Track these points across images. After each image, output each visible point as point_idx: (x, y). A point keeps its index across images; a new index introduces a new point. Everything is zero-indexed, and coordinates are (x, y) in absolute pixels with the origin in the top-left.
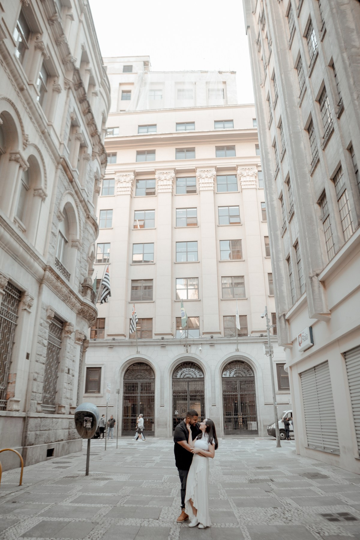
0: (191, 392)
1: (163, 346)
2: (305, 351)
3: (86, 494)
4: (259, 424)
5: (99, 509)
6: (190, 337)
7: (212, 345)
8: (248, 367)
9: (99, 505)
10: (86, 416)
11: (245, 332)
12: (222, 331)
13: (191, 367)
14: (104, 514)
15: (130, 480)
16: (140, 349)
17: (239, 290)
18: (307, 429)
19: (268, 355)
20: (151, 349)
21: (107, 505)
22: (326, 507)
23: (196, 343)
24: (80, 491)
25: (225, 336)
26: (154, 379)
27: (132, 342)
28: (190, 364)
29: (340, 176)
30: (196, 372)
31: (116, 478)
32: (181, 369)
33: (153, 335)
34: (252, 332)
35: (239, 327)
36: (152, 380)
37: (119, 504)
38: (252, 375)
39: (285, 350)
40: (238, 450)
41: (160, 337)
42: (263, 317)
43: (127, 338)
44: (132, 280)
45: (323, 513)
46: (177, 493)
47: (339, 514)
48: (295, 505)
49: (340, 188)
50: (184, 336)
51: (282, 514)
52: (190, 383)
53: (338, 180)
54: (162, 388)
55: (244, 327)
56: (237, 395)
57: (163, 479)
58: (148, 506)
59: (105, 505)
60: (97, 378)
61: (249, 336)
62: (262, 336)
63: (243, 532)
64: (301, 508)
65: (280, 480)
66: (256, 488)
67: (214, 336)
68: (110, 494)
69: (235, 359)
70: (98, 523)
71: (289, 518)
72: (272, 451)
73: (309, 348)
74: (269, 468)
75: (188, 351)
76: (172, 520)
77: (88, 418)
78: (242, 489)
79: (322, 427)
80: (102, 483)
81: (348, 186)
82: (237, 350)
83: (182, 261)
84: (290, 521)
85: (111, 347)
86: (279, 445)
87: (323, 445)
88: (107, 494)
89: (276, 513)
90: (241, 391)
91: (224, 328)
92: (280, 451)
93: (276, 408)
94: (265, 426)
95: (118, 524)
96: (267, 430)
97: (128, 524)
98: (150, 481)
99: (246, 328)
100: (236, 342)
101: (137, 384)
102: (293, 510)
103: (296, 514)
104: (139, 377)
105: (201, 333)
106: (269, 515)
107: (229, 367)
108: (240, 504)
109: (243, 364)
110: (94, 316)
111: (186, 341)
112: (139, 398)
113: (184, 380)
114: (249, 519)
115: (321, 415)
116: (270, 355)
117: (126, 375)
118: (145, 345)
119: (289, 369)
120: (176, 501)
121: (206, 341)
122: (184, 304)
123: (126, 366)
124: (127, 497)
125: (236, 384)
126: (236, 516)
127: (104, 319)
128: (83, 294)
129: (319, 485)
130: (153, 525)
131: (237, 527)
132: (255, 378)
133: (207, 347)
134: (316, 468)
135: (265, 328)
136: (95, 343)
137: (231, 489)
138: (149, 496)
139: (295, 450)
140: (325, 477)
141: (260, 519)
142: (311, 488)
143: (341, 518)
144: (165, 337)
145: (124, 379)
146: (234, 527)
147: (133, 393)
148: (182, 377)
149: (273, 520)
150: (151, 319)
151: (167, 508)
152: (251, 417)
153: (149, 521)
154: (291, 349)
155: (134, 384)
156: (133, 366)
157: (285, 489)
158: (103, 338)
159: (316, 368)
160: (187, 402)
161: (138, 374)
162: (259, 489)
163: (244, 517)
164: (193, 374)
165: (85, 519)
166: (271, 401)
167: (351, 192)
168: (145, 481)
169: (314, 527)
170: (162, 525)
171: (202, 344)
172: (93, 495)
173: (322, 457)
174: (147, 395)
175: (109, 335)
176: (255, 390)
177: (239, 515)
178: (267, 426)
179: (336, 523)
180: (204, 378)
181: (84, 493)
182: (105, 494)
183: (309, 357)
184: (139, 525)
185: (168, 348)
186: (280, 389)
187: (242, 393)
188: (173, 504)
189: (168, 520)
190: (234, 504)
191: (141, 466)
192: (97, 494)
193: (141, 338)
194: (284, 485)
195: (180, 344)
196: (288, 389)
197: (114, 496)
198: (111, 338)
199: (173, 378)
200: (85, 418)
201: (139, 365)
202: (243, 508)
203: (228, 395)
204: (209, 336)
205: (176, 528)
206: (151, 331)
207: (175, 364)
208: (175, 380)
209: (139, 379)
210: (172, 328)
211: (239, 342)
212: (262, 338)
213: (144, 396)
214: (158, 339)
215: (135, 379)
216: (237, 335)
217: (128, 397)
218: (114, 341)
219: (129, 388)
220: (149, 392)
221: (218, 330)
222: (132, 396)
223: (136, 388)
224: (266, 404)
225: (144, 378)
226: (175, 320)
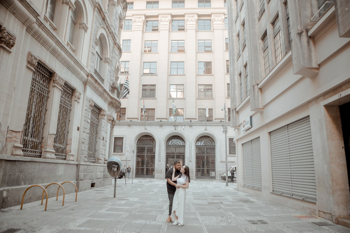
0: (177, 153)
1: (161, 126)
2: (246, 131)
3: (114, 207)
4: (216, 173)
5: (122, 214)
6: (177, 121)
7: (191, 126)
8: (212, 140)
9: (121, 213)
10: (114, 164)
11: (211, 119)
12: (197, 118)
13: (177, 139)
14: (124, 217)
15: (140, 201)
16: (147, 127)
17: (208, 93)
18: (244, 176)
19: (224, 133)
20: (154, 127)
21: (126, 213)
22: (251, 217)
23: (181, 125)
24: (110, 205)
25: (199, 121)
27: (142, 123)
28: (177, 137)
29: (277, 21)
30: (181, 142)
31: (131, 199)
32: (172, 140)
33: (155, 119)
34: (215, 119)
35: (207, 116)
36: (154, 146)
37: (133, 212)
38: (214, 145)
39: (234, 130)
40: (203, 187)
41: (159, 120)
42: (222, 110)
43: (139, 121)
44: (143, 85)
45: (249, 220)
46: (167, 208)
47: (257, 221)
48: (233, 215)
49: (276, 30)
50: (174, 120)
51: (226, 220)
52: (176, 148)
53: (275, 24)
54: (160, 150)
55: (211, 116)
56: (204, 156)
57: (159, 201)
58: (149, 214)
59: (125, 213)
60: (121, 144)
61: (213, 121)
62: (221, 121)
63: (203, 228)
64: (237, 217)
65: (226, 203)
66: (212, 207)
67: (193, 121)
68: (128, 208)
69: (204, 135)
70: (121, 222)
71: (230, 222)
72: (223, 188)
73: (249, 129)
74: (221, 197)
75: (176, 129)
76: (163, 221)
77: (115, 165)
78: (204, 207)
79: (253, 175)
80: (123, 202)
81: (282, 28)
82: (206, 130)
83: (174, 74)
84: (230, 223)
85: (129, 125)
86: (227, 185)
87: (252, 185)
88: (126, 208)
89: (222, 219)
90: (207, 154)
91: (199, 116)
92: (227, 188)
93: (227, 164)
94: (220, 174)
95: (132, 222)
96: (220, 177)
97: (138, 222)
98: (151, 201)
99: (212, 117)
100: (205, 124)
101: (145, 148)
102: (232, 218)
103: (234, 220)
104: (146, 144)
105: (184, 118)
106: (218, 220)
107: (200, 139)
108: (202, 214)
109: (209, 138)
110: (119, 106)
111: (175, 123)
112: (146, 156)
113: (173, 146)
114: (207, 222)
115: (253, 168)
117: (138, 143)
118: (150, 125)
119: (236, 141)
120: (166, 212)
121: (187, 123)
122: (175, 100)
123: (138, 137)
124: (138, 209)
125: (204, 150)
126: (200, 220)
127: (125, 108)
128: (112, 92)
129: (248, 206)
130: (152, 223)
131: (200, 225)
132: (216, 146)
133: (188, 127)
134: (247, 197)
135: (223, 117)
136: (119, 123)
137: (198, 206)
138: (150, 209)
139: (236, 188)
140: (252, 202)
141: (213, 222)
142: (244, 207)
143: (259, 223)
144: (162, 120)
145: (137, 145)
146: (198, 225)
147: (142, 153)
148: (172, 144)
149: (220, 223)
150: (154, 109)
151: (160, 215)
152: (211, 169)
153: (150, 222)
154: (238, 129)
155: (143, 148)
156: (142, 137)
157: (229, 207)
158: (125, 120)
159: (252, 141)
160: (174, 159)
161: (145, 142)
162: (214, 207)
163: (204, 221)
164: (178, 143)
165: (113, 219)
166: (224, 160)
167: (283, 32)
168: (148, 201)
169: (243, 227)
170: (157, 224)
171: (184, 125)
172: (118, 207)
173: (251, 192)
175: (128, 118)
176: (215, 154)
177: (202, 220)
179: (256, 225)
180: (185, 145)
181: (113, 207)
182: (124, 207)
183: (249, 134)
184: (144, 223)
185: (164, 127)
186: (230, 153)
187: (207, 155)
188: (164, 213)
189: (161, 221)
190: (199, 214)
191: (146, 194)
192: (120, 207)
193: (148, 120)
194: (228, 205)
195: (172, 125)
196: (235, 154)
197: (130, 208)
198: (129, 120)
199: (166, 145)
200: (113, 165)
201: (146, 137)
202: (204, 217)
203: (199, 156)
204: (189, 120)
205: (165, 225)
206: (154, 116)
207: (168, 137)
208: (167, 146)
209: (146, 145)
210: (167, 115)
211: (207, 124)
212: (221, 123)
213: (149, 155)
214: (158, 121)
215: (144, 145)
216: (206, 121)
217: (139, 155)
218: (131, 122)
219: (140, 150)
220: (152, 153)
221: (195, 117)
222: (141, 155)
223: (144, 150)
224: (221, 162)
225: (149, 145)
226: (168, 110)
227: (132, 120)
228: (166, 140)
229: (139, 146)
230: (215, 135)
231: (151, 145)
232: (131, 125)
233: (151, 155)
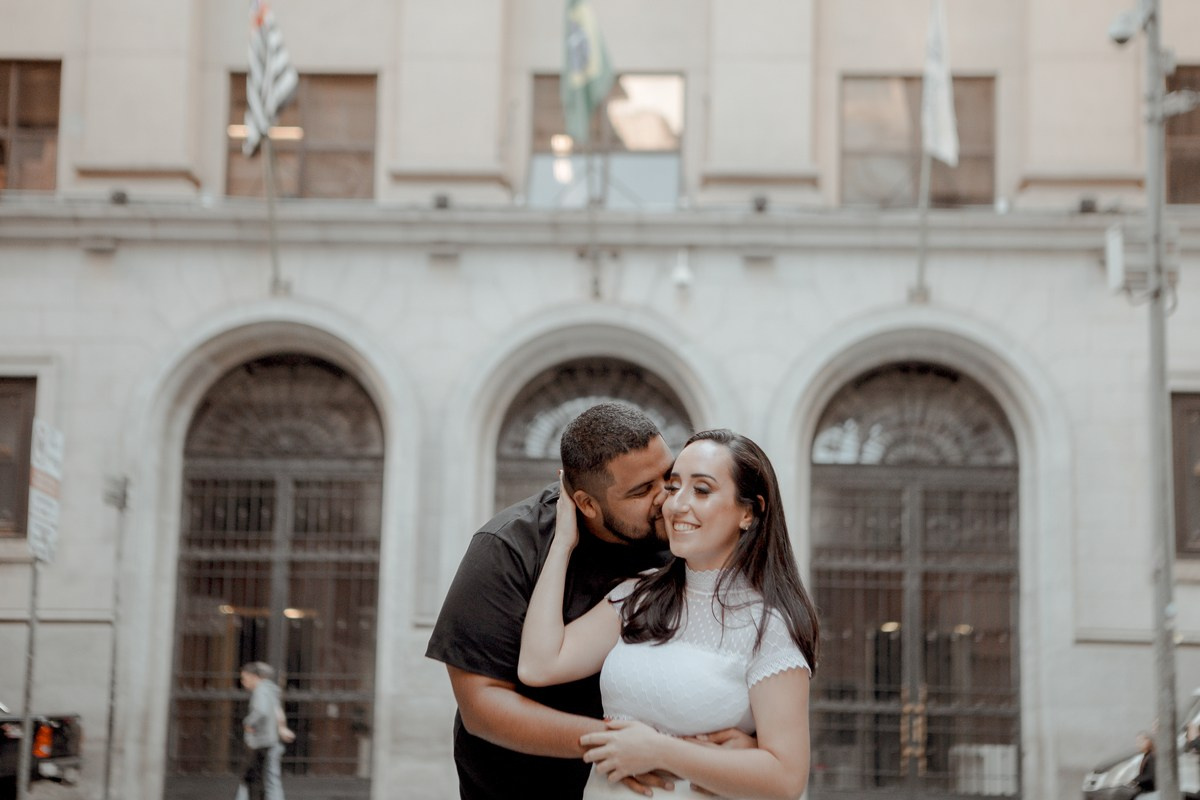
1: (445, 255)
4: (1030, 762)
6: (617, 203)
7: (758, 259)
8: (982, 413)
11: (981, 185)
12: (829, 169)
13: (615, 395)
16: (292, 267)
19: (1137, 295)
20: (365, 269)
23: (654, 241)
25: (844, 201)
26: (380, 459)
27: (238, 222)
28: (614, 378)
32: (554, 403)
33: (382, 181)
34: (1026, 184)
35: (944, 143)
36: (367, 465)
38: (1005, 458)
41: (424, 195)
42: (1122, 41)
43: (211, 199)
50: (576, 198)
55: (980, 155)
56: (899, 576)
60: (8, 445)
61: (1001, 205)
62: (1087, 208)
67: (782, 201)
69: (901, 354)
75: (607, 287)
82: (920, 295)
85: (103, 249)
90: (926, 553)
91: (845, 154)
94: (1068, 775)
100: (912, 239)
101: (268, 484)
104: (285, 442)
105: (693, 175)
107: (857, 400)
109: (955, 390)
111: (593, 226)
112: (279, 579)
116: (1157, 295)
117: (204, 432)
118: (326, 244)
121: (724, 227)
123: (197, 373)
125: (898, 511)
127: (54, 67)
132: (1026, 473)
144: (463, 196)
145: (188, 453)
147: (246, 544)
150: (366, 80)
152: (978, 719)
155: (249, 484)
156: (243, 374)
158: (48, 183)
161: (274, 425)
171: (692, 246)
174: (333, 555)
175: (86, 173)
176: (1012, 553)
178: (1081, 773)
185: (474, 265)
187: (931, 564)
193: (303, 192)
195: (555, 247)
198: (102, 189)
199: (500, 458)
201: (282, 371)
203: (842, 574)
204: (737, 201)
206: (367, 157)
207: (514, 373)
208: (514, 467)
209: (284, 454)
210: (504, 142)
211: (937, 240)
212: (1090, 220)
213: (313, 564)
214: (414, 207)
215: (260, 456)
216: (924, 201)
217: (211, 564)
218: (119, 211)
219: (220, 513)
220: (347, 536)
221: (800, 164)
222: (234, 564)
223: (265, 513)
224: (1080, 641)
225: (318, 454)
226: (523, 90)
228: (492, 407)
229: (210, 463)
230: (1015, 356)
231: (338, 454)
232: (119, 241)
233: (339, 565)
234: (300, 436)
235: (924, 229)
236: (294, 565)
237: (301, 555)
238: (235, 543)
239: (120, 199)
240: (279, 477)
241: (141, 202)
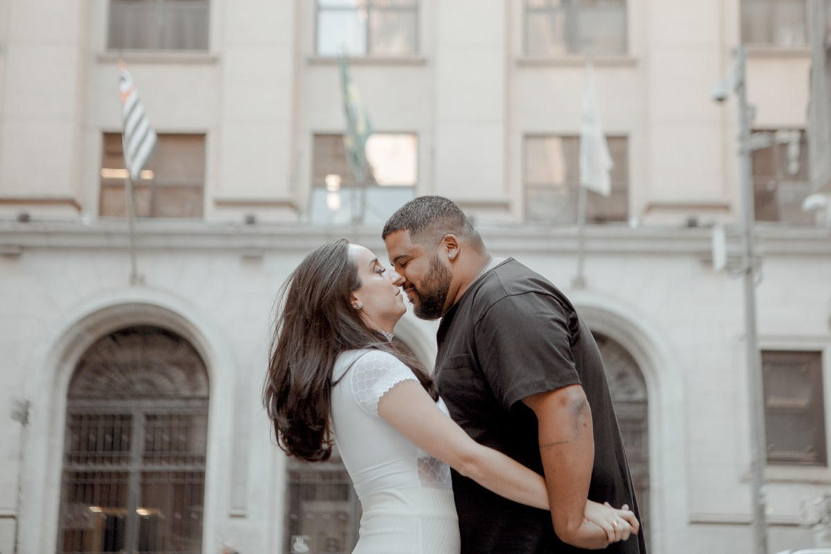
1: (252, 256)
8: (623, 362)
11: (619, 208)
12: (516, 197)
16: (145, 266)
17: (598, 23)
20: (196, 267)
25: (529, 216)
26: (206, 399)
27: (108, 234)
33: (209, 205)
34: (651, 208)
36: (197, 403)
38: (639, 396)
41: (238, 216)
42: (721, 100)
43: (88, 219)
50: (346, 216)
55: (621, 188)
61: (634, 222)
62: (692, 224)
67: (485, 219)
82: (580, 283)
85: (12, 254)
91: (527, 187)
99: (624, 191)
100: (574, 245)
101: (127, 418)
104: (139, 388)
109: (604, 348)
111: (355, 236)
112: (134, 484)
116: (749, 271)
117: (82, 382)
118: (170, 250)
122: (354, 73)
123: (79, 338)
132: (653, 406)
144: (266, 216)
145: (70, 396)
147: (111, 460)
150: (200, 137)
155: (113, 417)
156: (110, 341)
161: (134, 377)
174: (173, 467)
175: (2, 202)
176: (644, 461)
185: (272, 264)
193: (153, 213)
198: (12, 212)
201: (137, 339)
206: (199, 189)
209: (139, 396)
210: (294, 179)
211: (591, 245)
212: (694, 232)
213: (159, 474)
214: (231, 224)
215: (122, 398)
216: (582, 220)
217: (86, 474)
218: (23, 227)
219: (92, 438)
220: (183, 453)
221: (497, 194)
222: (102, 474)
223: (125, 438)
224: (694, 523)
225: (162, 396)
226: (306, 145)
227: (35, 212)
229: (85, 403)
230: (645, 325)
231: (177, 396)
232: (23, 248)
233: (177, 474)
234: (151, 383)
235: (582, 238)
236: (144, 474)
237: (150, 467)
238: (103, 459)
239: (25, 219)
240: (135, 413)
241: (40, 221)
